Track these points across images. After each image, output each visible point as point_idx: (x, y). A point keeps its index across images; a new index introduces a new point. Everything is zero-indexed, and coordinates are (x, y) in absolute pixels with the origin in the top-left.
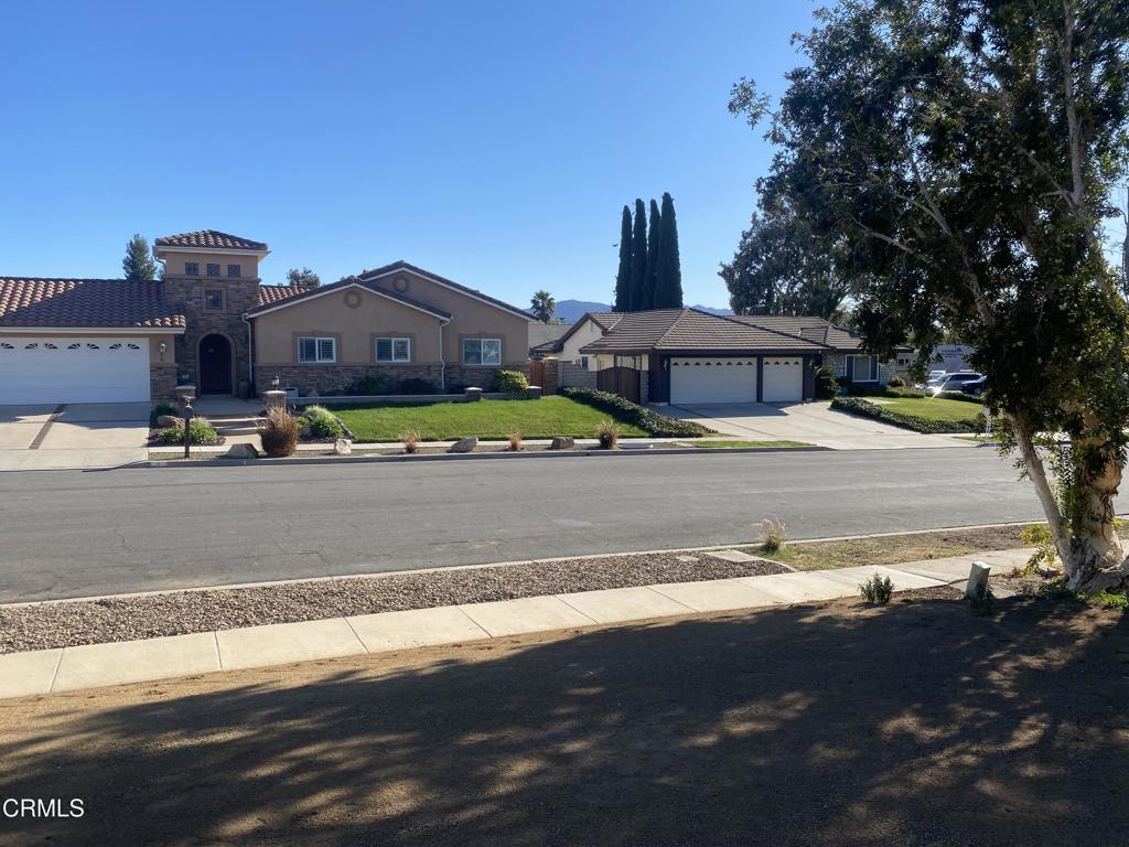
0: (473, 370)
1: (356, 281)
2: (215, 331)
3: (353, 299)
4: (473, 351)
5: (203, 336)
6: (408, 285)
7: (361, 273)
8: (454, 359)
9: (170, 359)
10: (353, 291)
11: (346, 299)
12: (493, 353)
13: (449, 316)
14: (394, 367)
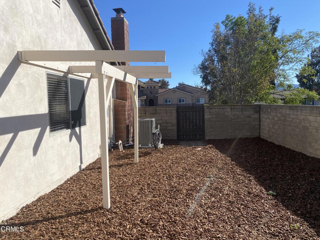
0: (198, 104)
1: (175, 88)
2: (151, 98)
3: (174, 92)
4: (198, 101)
5: (149, 99)
6: (185, 89)
7: (176, 87)
8: (194, 102)
9: (144, 103)
10: (174, 90)
11: (173, 92)
12: (203, 101)
13: (192, 94)
14: (182, 104)
